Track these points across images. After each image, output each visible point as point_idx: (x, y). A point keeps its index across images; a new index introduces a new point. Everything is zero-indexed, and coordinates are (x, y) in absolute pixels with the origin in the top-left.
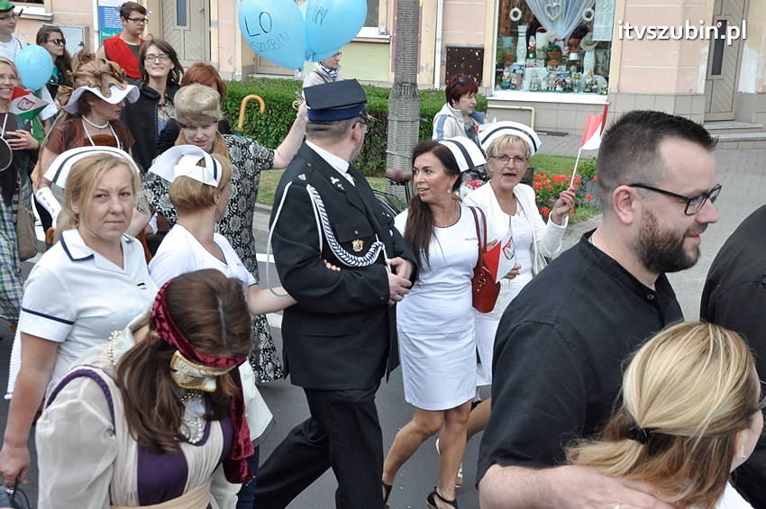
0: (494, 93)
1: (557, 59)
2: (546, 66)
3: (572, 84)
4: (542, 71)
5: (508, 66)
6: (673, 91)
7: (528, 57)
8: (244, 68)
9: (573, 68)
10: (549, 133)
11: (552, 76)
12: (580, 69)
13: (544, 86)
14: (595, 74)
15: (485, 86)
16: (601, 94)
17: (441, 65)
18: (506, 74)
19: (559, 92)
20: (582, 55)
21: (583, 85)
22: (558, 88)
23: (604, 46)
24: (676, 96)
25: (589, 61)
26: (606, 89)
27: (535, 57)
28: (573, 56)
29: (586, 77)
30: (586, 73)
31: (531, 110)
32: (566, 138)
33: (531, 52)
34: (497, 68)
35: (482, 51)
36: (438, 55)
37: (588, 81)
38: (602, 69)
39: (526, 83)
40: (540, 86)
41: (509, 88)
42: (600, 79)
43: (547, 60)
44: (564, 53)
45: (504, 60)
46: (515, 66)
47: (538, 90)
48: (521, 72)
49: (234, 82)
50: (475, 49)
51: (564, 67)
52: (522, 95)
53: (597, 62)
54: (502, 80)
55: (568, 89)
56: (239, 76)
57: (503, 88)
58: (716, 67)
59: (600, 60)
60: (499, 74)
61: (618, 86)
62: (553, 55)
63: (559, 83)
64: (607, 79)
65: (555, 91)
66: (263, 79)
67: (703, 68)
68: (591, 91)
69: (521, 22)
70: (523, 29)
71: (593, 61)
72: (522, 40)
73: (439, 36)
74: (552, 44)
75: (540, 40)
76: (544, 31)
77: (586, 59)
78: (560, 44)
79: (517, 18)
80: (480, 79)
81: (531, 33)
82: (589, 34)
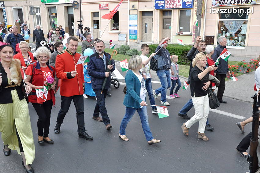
1: (232, 39)
4: (229, 41)
9: (236, 40)
11: (231, 42)
12: (238, 41)
13: (229, 45)
16: (243, 47)
20: (238, 37)
21: (238, 44)
22: (232, 45)
23: (244, 35)
25: (240, 39)
26: (244, 45)
28: (236, 38)
29: (239, 42)
32: (234, 57)
35: (214, 37)
36: (204, 38)
37: (240, 43)
38: (243, 41)
42: (243, 43)
43: (230, 39)
44: (234, 37)
50: (212, 37)
51: (234, 40)
53: (242, 39)
55: (235, 45)
59: (243, 38)
61: (247, 45)
62: (231, 37)
64: (245, 43)
68: (241, 46)
69: (224, 30)
70: (224, 32)
71: (241, 39)
72: (224, 34)
73: (204, 33)
74: (231, 35)
75: (228, 34)
76: (229, 32)
77: (239, 38)
78: (233, 35)
79: (222, 29)
80: (213, 43)
81: (226, 32)
82: (240, 33)
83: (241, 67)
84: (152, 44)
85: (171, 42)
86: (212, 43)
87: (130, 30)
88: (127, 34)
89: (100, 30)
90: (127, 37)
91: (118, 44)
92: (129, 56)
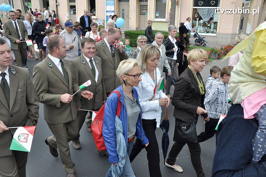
1: (205, 26)
4: (202, 28)
5: (194, 27)
6: (231, 33)
7: (199, 25)
8: (136, 28)
9: (209, 28)
11: (204, 29)
13: (202, 32)
14: (214, 29)
23: (216, 23)
24: (232, 34)
26: (216, 32)
27: (200, 25)
28: (209, 25)
29: (212, 30)
30: (212, 29)
33: (199, 24)
36: (179, 25)
37: (212, 31)
38: (215, 28)
39: (198, 31)
42: (215, 30)
43: (203, 26)
44: (207, 24)
46: (196, 27)
49: (134, 31)
51: (207, 28)
55: (208, 32)
56: (135, 29)
58: (241, 28)
61: (219, 32)
63: (206, 31)
64: (216, 30)
65: (205, 33)
66: (140, 30)
67: (238, 28)
68: (213, 33)
69: (197, 17)
70: (198, 19)
71: (213, 26)
72: (197, 21)
73: (179, 20)
74: (204, 22)
75: (201, 21)
76: (202, 19)
77: (212, 26)
78: (206, 22)
79: (196, 16)
81: (199, 20)
82: (213, 20)
83: (212, 53)
84: (129, 30)
87: (107, 16)
88: (104, 20)
89: (77, 16)
90: (104, 23)
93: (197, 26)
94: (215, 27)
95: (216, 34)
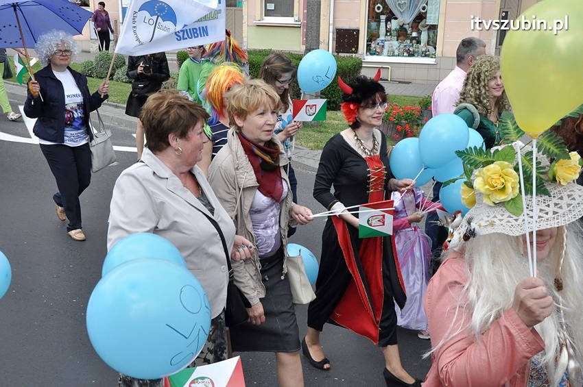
0: (366, 57)
1: (404, 36)
2: (397, 40)
3: (414, 51)
4: (395, 43)
5: (374, 40)
7: (386, 35)
9: (414, 41)
10: (400, 82)
11: (401, 47)
12: (419, 42)
13: (396, 53)
14: (428, 45)
15: (360, 53)
16: (432, 57)
17: (333, 40)
18: (373, 45)
19: (406, 56)
20: (420, 33)
21: (420, 52)
22: (405, 54)
23: (433, 28)
25: (424, 37)
26: (434, 55)
27: (391, 34)
28: (414, 34)
29: (422, 47)
30: (422, 44)
31: (388, 68)
32: (409, 85)
33: (388, 32)
34: (367, 41)
35: (358, 31)
36: (331, 34)
37: (424, 49)
38: (432, 42)
39: (385, 51)
40: (394, 53)
41: (375, 54)
42: (431, 48)
43: (398, 37)
44: (409, 32)
45: (372, 37)
46: (378, 40)
47: (393, 56)
48: (382, 44)
50: (354, 30)
51: (409, 41)
52: (382, 59)
53: (429, 37)
54: (370, 49)
55: (411, 55)
57: (371, 54)
58: (501, 40)
59: (431, 37)
60: (368, 46)
61: (442, 52)
62: (402, 33)
63: (406, 51)
64: (435, 48)
65: (403, 56)
67: (494, 41)
68: (426, 56)
69: (382, 13)
70: (383, 18)
71: (426, 37)
72: (383, 24)
73: (332, 22)
74: (401, 27)
75: (394, 24)
76: (396, 19)
78: (406, 27)
79: (379, 10)
80: (357, 48)
81: (388, 20)
82: (424, 20)
83: (426, 111)
85: (245, 44)
86: (353, 49)
91: (91, 50)
92: (124, 84)
93: (382, 38)
94: (431, 39)
95: (434, 60)
